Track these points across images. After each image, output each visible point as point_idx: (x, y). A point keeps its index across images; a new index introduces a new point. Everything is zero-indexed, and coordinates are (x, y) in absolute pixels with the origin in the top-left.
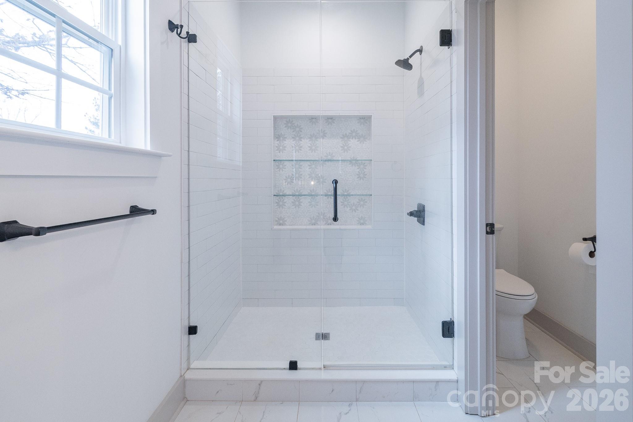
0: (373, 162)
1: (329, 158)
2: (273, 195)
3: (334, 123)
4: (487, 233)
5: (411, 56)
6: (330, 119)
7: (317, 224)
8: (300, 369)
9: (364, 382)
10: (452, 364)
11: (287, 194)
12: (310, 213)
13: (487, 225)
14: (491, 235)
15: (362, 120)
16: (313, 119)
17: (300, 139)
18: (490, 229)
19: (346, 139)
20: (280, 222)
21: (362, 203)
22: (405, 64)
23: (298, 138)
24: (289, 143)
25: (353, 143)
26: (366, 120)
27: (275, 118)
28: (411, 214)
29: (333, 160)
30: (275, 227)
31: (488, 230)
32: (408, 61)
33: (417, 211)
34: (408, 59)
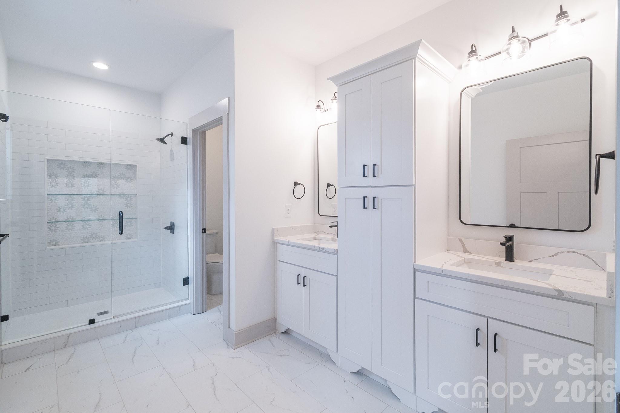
0: (138, 196)
1: (101, 192)
2: (47, 222)
3: (105, 167)
4: (203, 233)
5: (165, 137)
6: (101, 165)
7: (90, 241)
8: (97, 322)
9: (140, 317)
10: (188, 298)
11: (60, 220)
12: (83, 234)
13: (203, 229)
14: (204, 234)
15: (129, 167)
16: (86, 164)
17: (73, 177)
18: (204, 231)
19: (115, 179)
20: (54, 243)
21: (129, 224)
22: (162, 140)
23: (71, 177)
24: (62, 180)
25: (121, 182)
26: (132, 167)
27: (48, 160)
28: (166, 228)
29: (104, 195)
30: (48, 247)
31: (203, 232)
32: (164, 140)
33: (169, 226)
34: (164, 138)
